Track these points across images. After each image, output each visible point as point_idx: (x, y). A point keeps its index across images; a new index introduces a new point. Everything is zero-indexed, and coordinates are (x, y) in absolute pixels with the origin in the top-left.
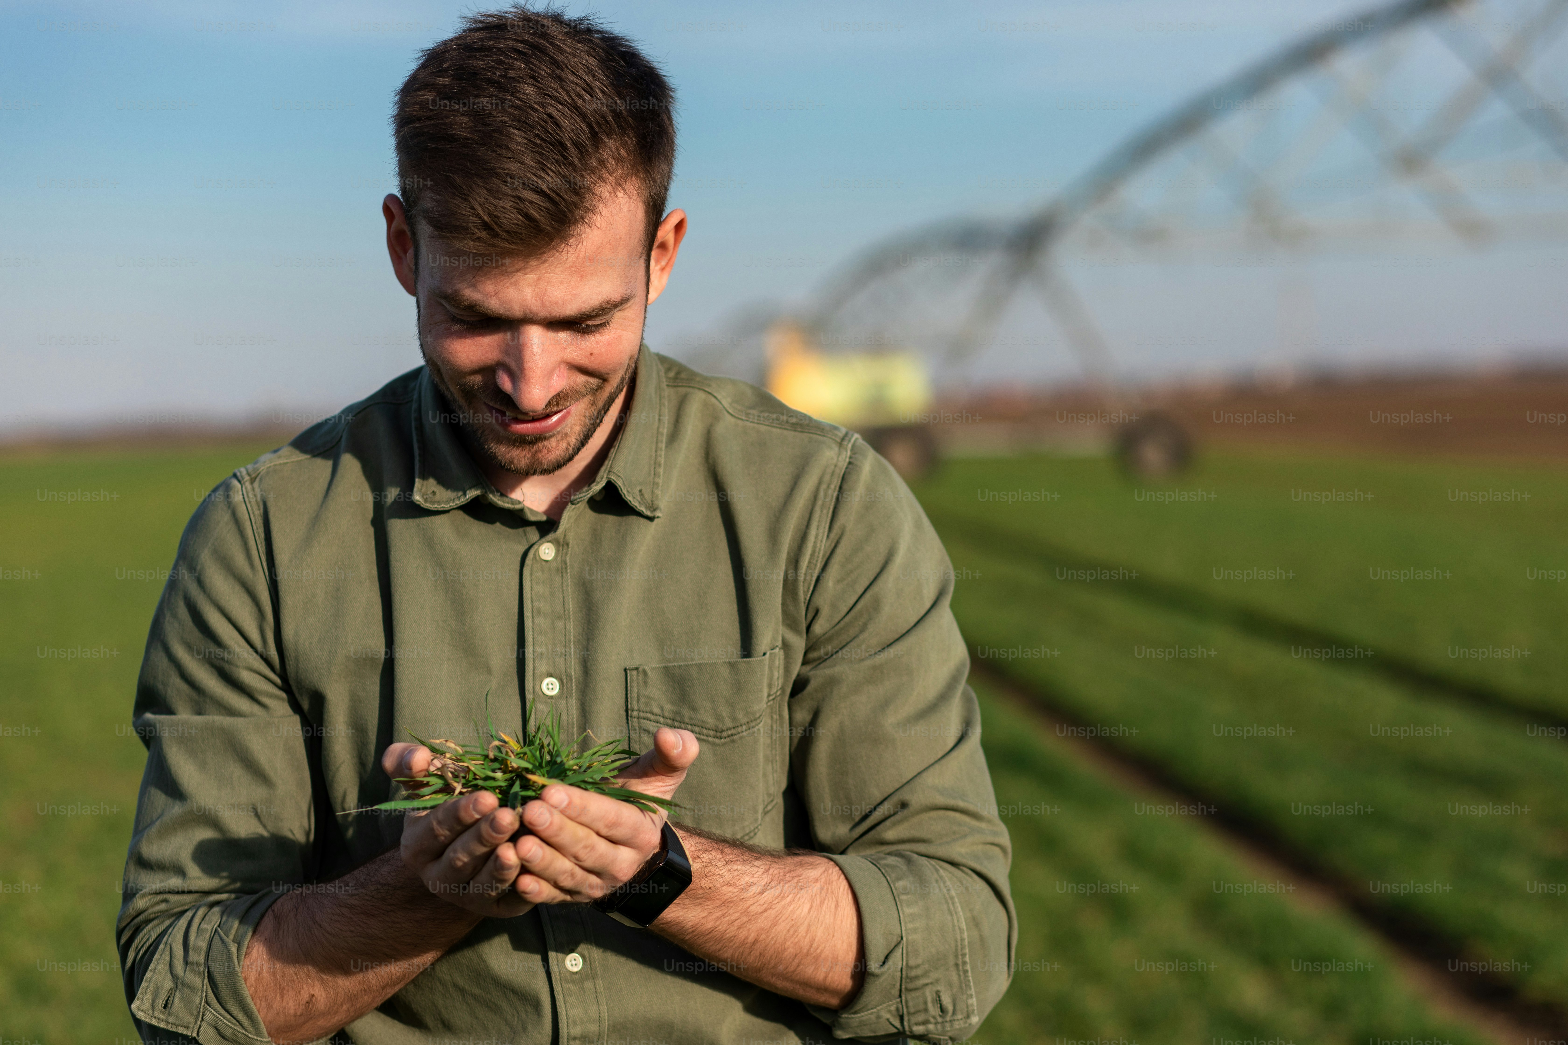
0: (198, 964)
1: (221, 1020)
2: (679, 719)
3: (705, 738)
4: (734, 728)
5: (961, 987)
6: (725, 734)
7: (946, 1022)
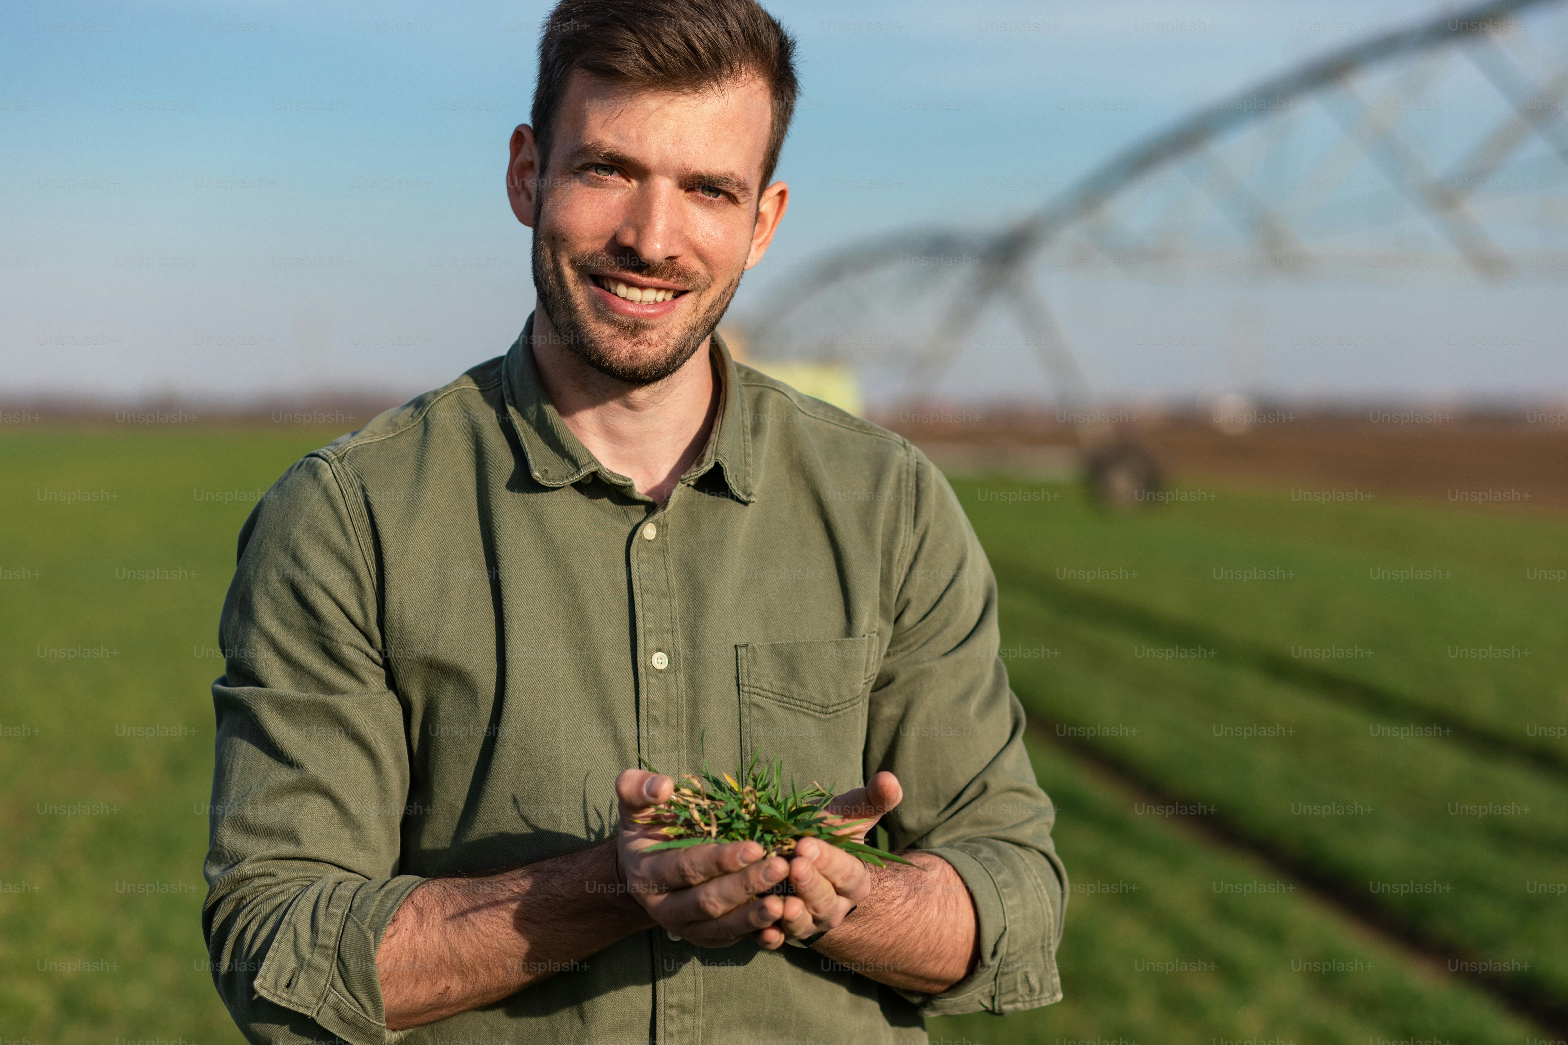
0: (326, 947)
1: (345, 1004)
2: (788, 694)
3: (812, 713)
4: (839, 704)
5: (1045, 967)
6: (830, 710)
7: (1034, 1000)
